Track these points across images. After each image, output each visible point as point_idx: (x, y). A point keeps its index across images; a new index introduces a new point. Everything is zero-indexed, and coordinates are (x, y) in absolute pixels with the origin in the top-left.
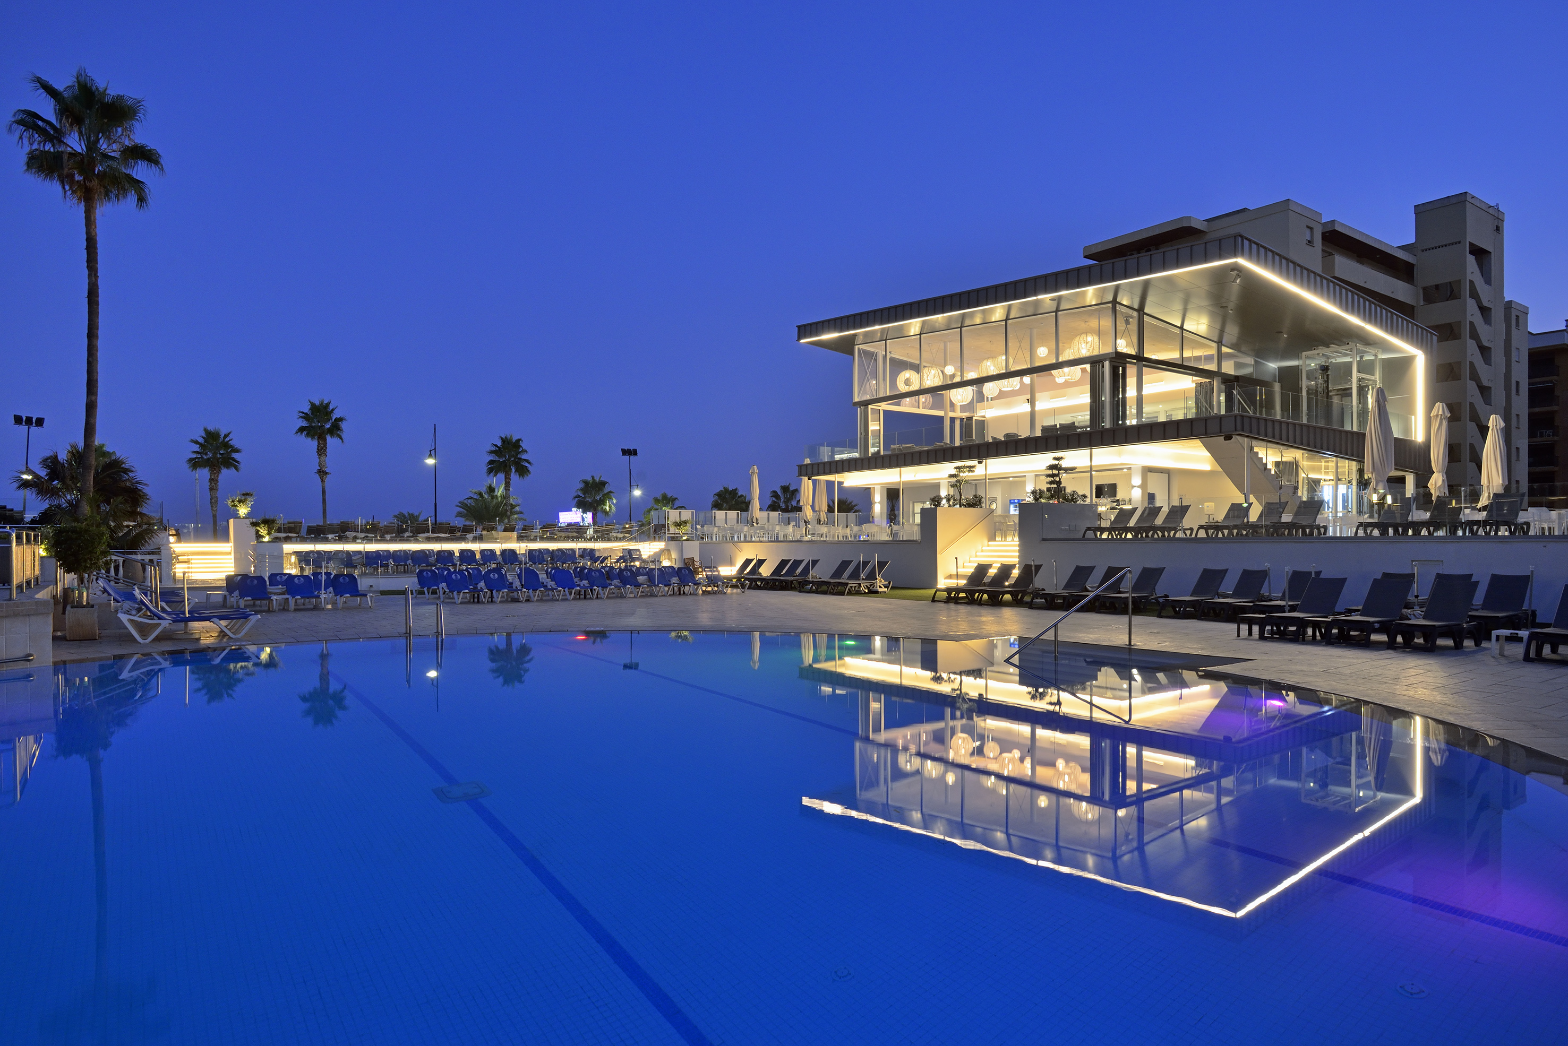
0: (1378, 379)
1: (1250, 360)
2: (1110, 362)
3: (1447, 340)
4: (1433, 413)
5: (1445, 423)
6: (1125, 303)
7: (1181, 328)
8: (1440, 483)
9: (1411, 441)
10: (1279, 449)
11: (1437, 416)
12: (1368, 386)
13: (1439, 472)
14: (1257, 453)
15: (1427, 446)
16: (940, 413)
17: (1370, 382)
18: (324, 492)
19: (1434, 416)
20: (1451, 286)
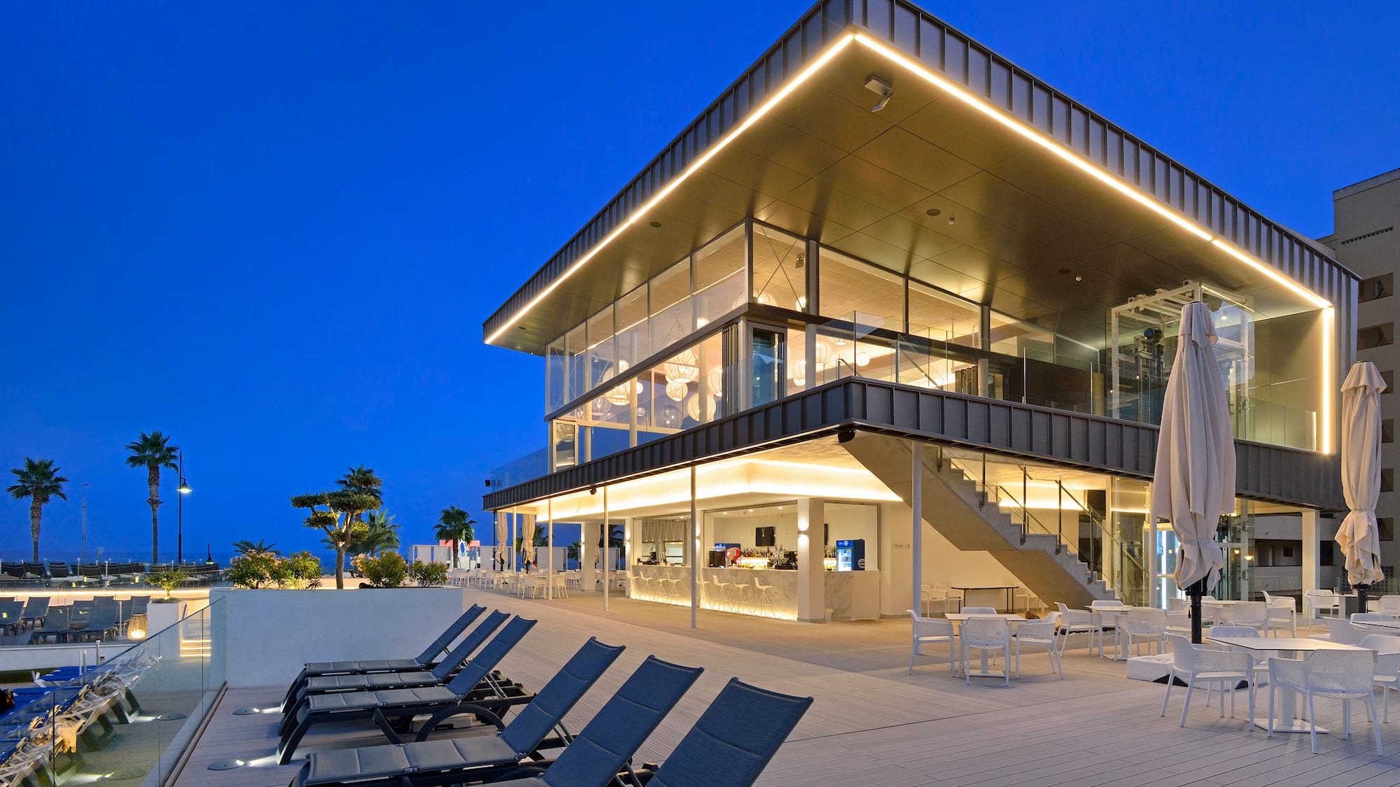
0: (1246, 348)
1: (1047, 338)
2: (748, 321)
3: (1376, 346)
4: (1348, 383)
5: (1374, 405)
6: (763, 218)
7: (906, 276)
8: (1361, 533)
9: (1309, 455)
10: (1019, 465)
11: (1355, 389)
12: (1230, 361)
13: (1361, 510)
14: (961, 473)
15: (1336, 460)
16: (625, 426)
17: (1233, 355)
18: (155, 521)
19: (1348, 391)
20: (1379, 283)
